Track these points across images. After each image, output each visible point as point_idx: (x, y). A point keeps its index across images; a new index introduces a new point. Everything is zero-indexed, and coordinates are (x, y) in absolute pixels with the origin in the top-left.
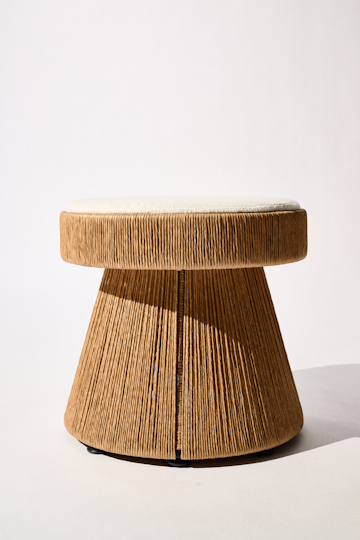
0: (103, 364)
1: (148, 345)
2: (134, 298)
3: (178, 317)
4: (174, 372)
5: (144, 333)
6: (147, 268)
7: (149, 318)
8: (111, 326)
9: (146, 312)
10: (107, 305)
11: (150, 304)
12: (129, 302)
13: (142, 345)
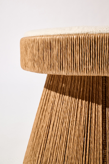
0: (49, 138)
1: (81, 128)
2: (71, 94)
3: (102, 108)
4: (101, 147)
5: (78, 119)
6: (85, 74)
7: (81, 109)
8: (54, 113)
9: (80, 105)
10: (51, 98)
11: (83, 99)
12: (66, 97)
13: (77, 127)
